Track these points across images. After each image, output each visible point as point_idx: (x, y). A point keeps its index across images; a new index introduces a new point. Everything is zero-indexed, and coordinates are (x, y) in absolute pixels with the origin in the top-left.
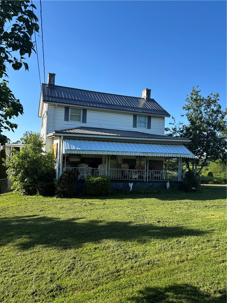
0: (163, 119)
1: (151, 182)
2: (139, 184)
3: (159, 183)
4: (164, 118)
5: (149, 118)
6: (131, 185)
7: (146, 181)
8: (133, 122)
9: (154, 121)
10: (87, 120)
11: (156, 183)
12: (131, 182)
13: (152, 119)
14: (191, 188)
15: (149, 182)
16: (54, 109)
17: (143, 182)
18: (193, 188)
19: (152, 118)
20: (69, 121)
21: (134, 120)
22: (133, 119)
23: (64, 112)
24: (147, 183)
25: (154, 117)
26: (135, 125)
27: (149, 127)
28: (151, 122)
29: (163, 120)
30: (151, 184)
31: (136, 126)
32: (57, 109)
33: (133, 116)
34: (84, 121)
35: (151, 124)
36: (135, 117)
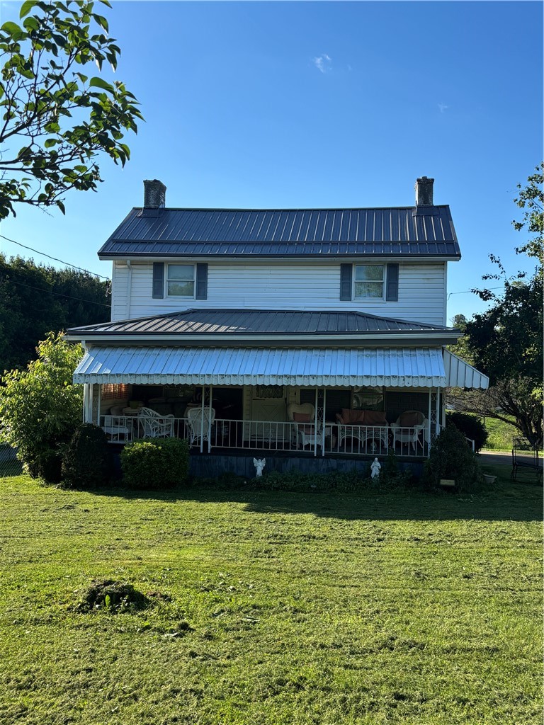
0: (439, 267)
1: (335, 457)
2: (296, 461)
3: (358, 462)
4: (444, 264)
5: (393, 269)
6: (260, 465)
7: (319, 455)
8: (339, 286)
9: (407, 278)
10: (210, 292)
11: (349, 461)
12: (259, 455)
13: (400, 272)
14: (439, 482)
15: (327, 456)
16: (126, 271)
17: (311, 456)
18: (444, 482)
19: (400, 267)
20: (163, 298)
21: (342, 279)
22: (339, 277)
23: (152, 276)
24: (321, 460)
25: (406, 264)
26: (345, 294)
27: (393, 295)
28: (400, 281)
29: (443, 272)
30: (333, 463)
31: (350, 296)
32: (134, 271)
33: (339, 268)
34: (202, 294)
35: (400, 286)
36: (346, 270)
